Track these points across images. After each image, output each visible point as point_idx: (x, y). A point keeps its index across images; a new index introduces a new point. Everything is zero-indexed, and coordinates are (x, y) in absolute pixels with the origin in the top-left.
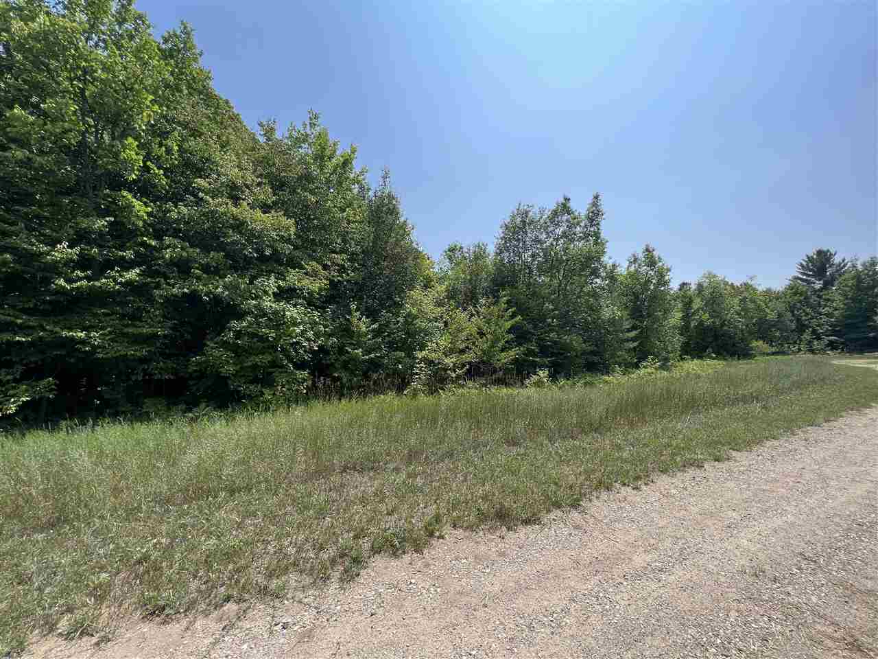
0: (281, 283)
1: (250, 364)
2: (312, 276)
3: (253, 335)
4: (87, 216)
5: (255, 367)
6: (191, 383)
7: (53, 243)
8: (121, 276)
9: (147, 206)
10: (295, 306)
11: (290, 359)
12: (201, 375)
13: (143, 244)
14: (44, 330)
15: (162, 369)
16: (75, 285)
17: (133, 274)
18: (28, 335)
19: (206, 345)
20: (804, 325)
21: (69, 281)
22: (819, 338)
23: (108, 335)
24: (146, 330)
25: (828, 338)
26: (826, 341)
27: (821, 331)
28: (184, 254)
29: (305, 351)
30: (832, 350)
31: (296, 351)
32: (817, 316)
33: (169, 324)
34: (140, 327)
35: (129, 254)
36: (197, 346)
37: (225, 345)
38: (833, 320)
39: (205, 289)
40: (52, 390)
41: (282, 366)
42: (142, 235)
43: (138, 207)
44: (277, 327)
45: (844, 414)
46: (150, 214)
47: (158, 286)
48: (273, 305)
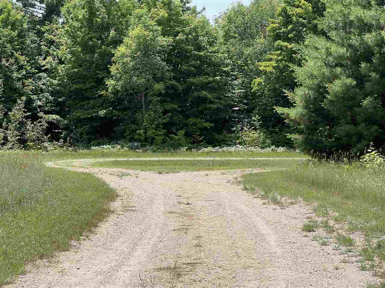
20: (15, 90)
22: (34, 118)
25: (46, 116)
26: (44, 122)
27: (39, 103)
30: (50, 140)
32: (34, 74)
38: (55, 82)
45: (28, 267)
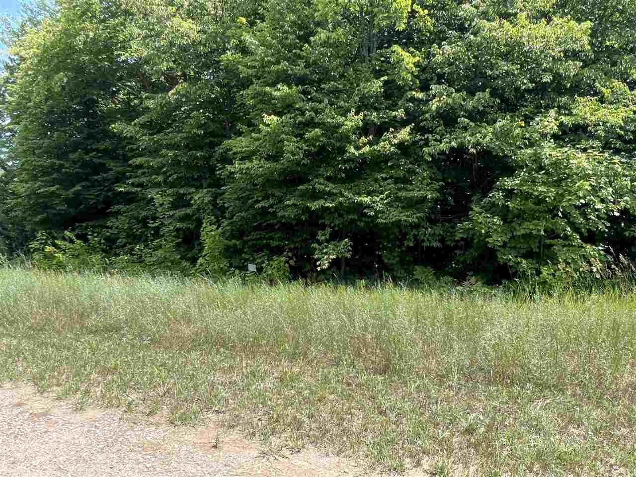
0: (564, 119)
1: (523, 232)
2: (611, 103)
3: (527, 196)
4: (367, 80)
5: (528, 236)
6: (458, 252)
7: (344, 112)
8: (394, 137)
9: (414, 56)
10: (584, 150)
11: (576, 229)
12: (467, 243)
13: (413, 99)
14: (342, 196)
15: (430, 236)
16: (361, 152)
17: (404, 134)
18: (333, 201)
19: (472, 210)
21: (358, 148)
23: (386, 199)
24: (416, 194)
28: (450, 101)
29: (598, 217)
31: (585, 215)
33: (437, 185)
34: (410, 190)
35: (400, 113)
36: (462, 211)
37: (492, 208)
39: (473, 140)
40: (349, 250)
41: (566, 237)
42: (411, 90)
43: (406, 60)
44: (558, 183)
46: (417, 65)
47: (427, 144)
48: (553, 153)
